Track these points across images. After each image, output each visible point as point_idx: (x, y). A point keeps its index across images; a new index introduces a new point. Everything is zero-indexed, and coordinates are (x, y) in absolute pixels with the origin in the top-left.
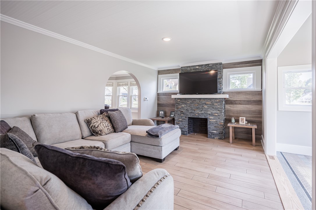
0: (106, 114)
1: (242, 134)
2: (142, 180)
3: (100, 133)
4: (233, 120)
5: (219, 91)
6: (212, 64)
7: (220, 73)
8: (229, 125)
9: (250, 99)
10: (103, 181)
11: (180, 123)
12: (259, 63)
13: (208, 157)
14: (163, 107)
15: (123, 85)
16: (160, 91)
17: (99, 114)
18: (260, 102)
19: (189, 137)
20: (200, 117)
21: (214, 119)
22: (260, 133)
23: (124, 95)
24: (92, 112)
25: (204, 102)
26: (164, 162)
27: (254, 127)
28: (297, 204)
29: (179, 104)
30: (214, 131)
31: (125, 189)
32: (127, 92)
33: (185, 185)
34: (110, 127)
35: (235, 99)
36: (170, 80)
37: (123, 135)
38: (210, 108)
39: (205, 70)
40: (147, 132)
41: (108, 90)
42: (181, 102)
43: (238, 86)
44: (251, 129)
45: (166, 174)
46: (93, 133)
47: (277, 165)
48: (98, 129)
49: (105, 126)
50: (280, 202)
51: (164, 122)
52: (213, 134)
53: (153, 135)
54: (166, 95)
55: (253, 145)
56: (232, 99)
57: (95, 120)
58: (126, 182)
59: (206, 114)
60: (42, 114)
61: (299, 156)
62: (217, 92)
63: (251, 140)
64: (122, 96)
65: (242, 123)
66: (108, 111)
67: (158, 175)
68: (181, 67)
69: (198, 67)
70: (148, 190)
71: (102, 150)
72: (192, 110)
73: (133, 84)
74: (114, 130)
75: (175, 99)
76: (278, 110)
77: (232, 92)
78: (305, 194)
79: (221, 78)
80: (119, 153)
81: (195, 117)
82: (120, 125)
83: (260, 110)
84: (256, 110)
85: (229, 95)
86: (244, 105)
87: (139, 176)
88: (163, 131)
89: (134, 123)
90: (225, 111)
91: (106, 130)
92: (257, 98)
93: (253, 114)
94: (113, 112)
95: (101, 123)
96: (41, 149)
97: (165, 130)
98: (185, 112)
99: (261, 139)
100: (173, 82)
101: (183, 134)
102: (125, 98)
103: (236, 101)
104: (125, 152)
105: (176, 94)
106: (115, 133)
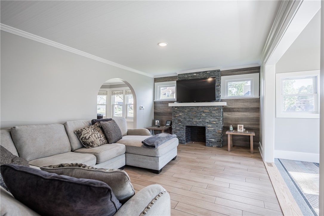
0: (98, 125)
1: (240, 142)
2: (133, 200)
3: (92, 145)
4: (231, 128)
5: (217, 99)
6: (210, 71)
7: (218, 81)
8: (227, 133)
9: (248, 106)
10: (84, 208)
11: (178, 132)
12: (257, 70)
13: (206, 167)
14: (160, 115)
15: (117, 94)
16: (157, 100)
17: (90, 125)
18: (258, 109)
19: (186, 145)
20: (198, 126)
21: (212, 127)
22: (258, 140)
23: (119, 104)
24: (83, 122)
25: (201, 110)
26: (161, 173)
27: (252, 134)
28: (297, 212)
29: (176, 112)
30: (212, 139)
31: (113, 213)
32: (122, 101)
33: (183, 197)
34: (102, 138)
35: (233, 107)
36: (168, 88)
37: (117, 146)
38: (208, 116)
39: (203, 77)
40: (142, 142)
41: (103, 99)
42: (179, 111)
43: (235, 94)
44: (249, 136)
45: (162, 191)
46: (84, 145)
47: (275, 172)
48: (89, 141)
49: (97, 137)
50: (281, 211)
51: (160, 132)
52: (211, 142)
53: (149, 146)
54: (163, 104)
55: (251, 152)
56: (230, 107)
57: (85, 130)
58: (113, 206)
59: (204, 122)
60: (24, 125)
61: (296, 163)
62: (215, 100)
63: (249, 148)
64: (118, 105)
65: (240, 131)
66: (100, 121)
67: (153, 192)
68: (179, 75)
69: (195, 75)
70: (140, 211)
71: (86, 168)
72: (190, 118)
73: (128, 92)
74: (107, 141)
75: (173, 107)
76: (276, 117)
77: (230, 100)
78: (304, 201)
79: (219, 85)
80: (105, 171)
81: (193, 125)
82: (113, 136)
83: (258, 117)
84: (254, 117)
85: (227, 103)
86: (242, 112)
87: (130, 195)
88: (159, 140)
89: (129, 133)
90: (223, 119)
91: (98, 142)
92: (254, 105)
93: (250, 121)
94: (106, 122)
95: (93, 134)
96: (7, 171)
97: (162, 140)
98: (182, 120)
99: (258, 146)
100: (170, 91)
101: (181, 143)
102: (120, 107)
103: (235, 108)
104: (113, 170)
105: (173, 102)
106: (108, 144)
